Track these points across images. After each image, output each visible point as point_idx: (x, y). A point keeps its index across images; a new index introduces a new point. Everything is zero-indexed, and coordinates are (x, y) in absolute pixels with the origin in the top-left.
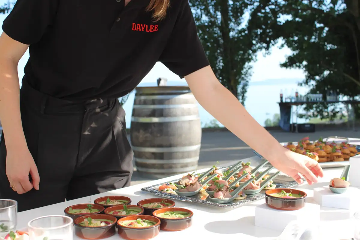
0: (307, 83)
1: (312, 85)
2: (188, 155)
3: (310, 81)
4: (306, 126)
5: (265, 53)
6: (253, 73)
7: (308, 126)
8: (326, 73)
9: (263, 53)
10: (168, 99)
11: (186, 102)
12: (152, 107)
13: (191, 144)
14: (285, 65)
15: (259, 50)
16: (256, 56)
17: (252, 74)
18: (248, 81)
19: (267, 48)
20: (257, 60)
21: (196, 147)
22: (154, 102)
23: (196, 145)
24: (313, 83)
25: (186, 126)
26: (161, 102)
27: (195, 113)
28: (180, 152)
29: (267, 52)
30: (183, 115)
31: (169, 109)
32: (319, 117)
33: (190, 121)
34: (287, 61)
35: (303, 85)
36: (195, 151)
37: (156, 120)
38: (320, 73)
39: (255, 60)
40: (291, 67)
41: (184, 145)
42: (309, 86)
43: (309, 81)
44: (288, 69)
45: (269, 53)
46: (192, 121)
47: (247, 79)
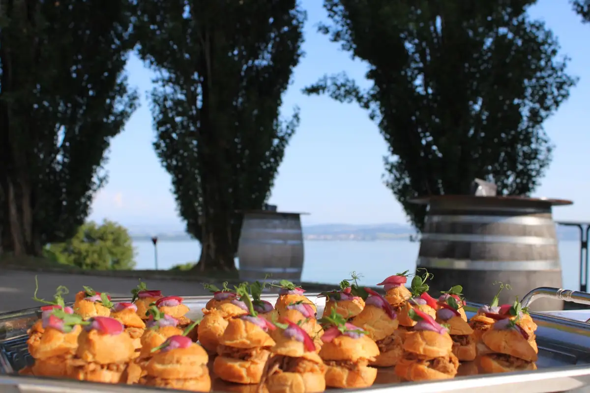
10: (484, 225)
12: (452, 238)
22: (454, 229)
26: (469, 229)
27: (542, 257)
31: (484, 244)
37: (461, 265)
46: (535, 272)
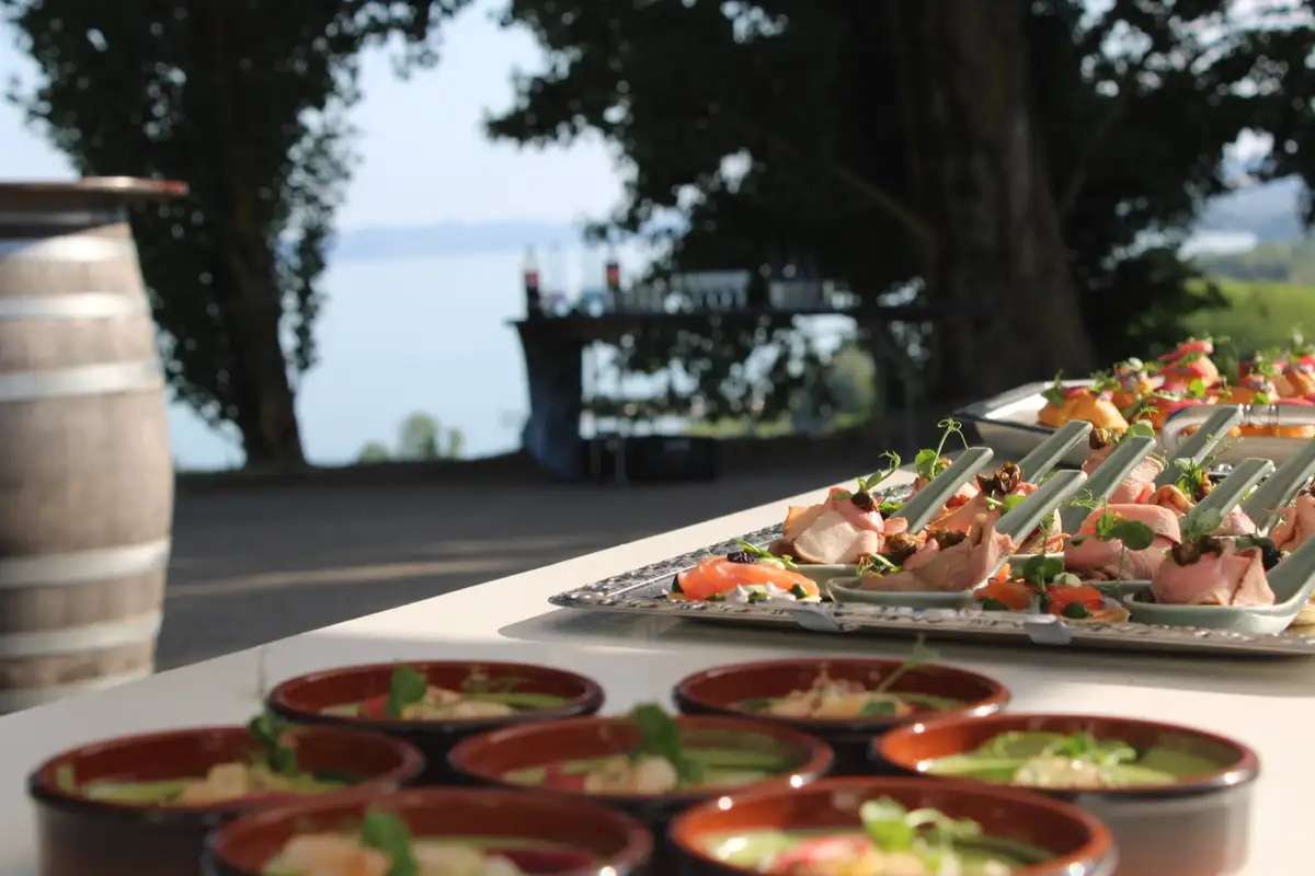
0: (632, 223)
1: (669, 232)
2: (103, 601)
3: (649, 216)
4: (673, 446)
5: (409, 59)
6: (359, 160)
7: (685, 446)
8: (735, 167)
9: (393, 59)
11: (83, 280)
13: (117, 538)
14: (511, 128)
15: (373, 38)
16: (354, 72)
17: (350, 165)
18: (327, 209)
19: (416, 29)
20: (357, 96)
21: (147, 555)
23: (144, 539)
24: (669, 220)
25: (91, 423)
28: (51, 587)
29: (417, 49)
30: (69, 358)
32: (699, 407)
33: (110, 399)
34: (525, 103)
35: (614, 233)
36: (142, 579)
38: (701, 167)
39: (348, 95)
40: (548, 137)
41: (83, 544)
42: (654, 238)
43: (642, 212)
44: (530, 150)
45: (426, 58)
47: (327, 198)
